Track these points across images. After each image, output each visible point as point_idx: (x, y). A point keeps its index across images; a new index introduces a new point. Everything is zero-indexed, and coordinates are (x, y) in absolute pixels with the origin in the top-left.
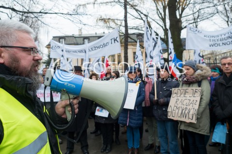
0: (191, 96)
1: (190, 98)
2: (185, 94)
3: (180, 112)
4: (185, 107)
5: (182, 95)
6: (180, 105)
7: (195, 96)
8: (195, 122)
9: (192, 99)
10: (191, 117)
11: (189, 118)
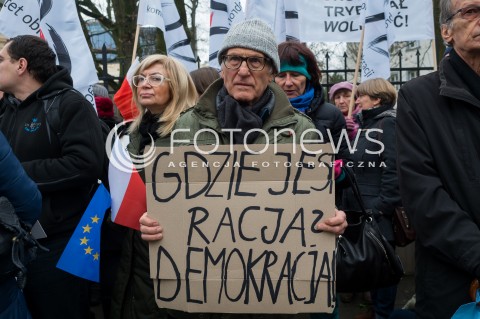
0: (279, 186)
1: (276, 202)
2: (237, 177)
3: (236, 274)
4: (259, 247)
5: (221, 187)
6: (224, 241)
7: (302, 185)
8: (330, 310)
9: (290, 203)
10: (303, 290)
11: (292, 297)
